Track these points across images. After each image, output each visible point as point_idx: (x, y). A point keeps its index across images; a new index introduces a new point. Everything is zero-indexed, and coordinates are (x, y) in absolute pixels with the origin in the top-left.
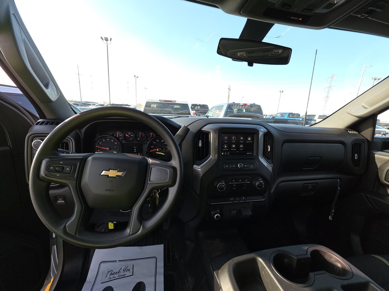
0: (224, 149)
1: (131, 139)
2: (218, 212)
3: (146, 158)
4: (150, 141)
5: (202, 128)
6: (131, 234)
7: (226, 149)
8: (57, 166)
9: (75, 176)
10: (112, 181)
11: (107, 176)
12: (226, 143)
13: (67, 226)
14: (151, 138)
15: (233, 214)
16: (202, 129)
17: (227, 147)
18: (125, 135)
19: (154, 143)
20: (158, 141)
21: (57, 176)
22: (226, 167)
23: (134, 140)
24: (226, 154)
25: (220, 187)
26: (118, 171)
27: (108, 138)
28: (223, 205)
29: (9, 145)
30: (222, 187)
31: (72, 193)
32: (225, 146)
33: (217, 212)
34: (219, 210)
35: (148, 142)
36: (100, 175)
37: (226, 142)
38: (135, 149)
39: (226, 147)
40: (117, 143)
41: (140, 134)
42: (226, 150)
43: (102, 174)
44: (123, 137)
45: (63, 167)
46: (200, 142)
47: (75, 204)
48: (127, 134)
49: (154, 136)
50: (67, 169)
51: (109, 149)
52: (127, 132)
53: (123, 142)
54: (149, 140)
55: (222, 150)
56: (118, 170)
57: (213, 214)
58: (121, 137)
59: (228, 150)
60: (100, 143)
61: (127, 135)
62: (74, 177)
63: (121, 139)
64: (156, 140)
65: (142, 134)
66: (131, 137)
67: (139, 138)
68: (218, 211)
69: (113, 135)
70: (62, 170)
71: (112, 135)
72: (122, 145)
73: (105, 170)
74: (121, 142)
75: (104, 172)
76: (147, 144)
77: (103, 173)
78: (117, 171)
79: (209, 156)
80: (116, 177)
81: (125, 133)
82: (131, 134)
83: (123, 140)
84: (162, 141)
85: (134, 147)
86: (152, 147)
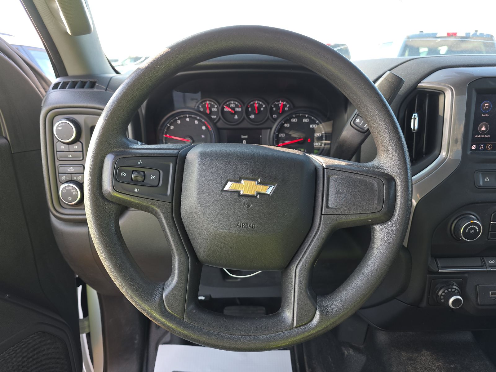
0: (480, 136)
1: (236, 117)
2: (456, 291)
3: (307, 155)
4: (278, 121)
5: (420, 81)
6: (295, 325)
7: (485, 134)
8: (133, 171)
9: (169, 192)
10: (249, 206)
11: (236, 194)
12: (485, 119)
13: (166, 297)
14: (279, 115)
15: (492, 297)
16: (420, 85)
17: (486, 130)
18: (223, 108)
19: (286, 125)
20: (295, 120)
21: (135, 192)
22: (484, 181)
23: (244, 119)
24: (482, 147)
25: (467, 231)
26: (258, 183)
27: (187, 117)
28: (466, 275)
29: (4, 135)
30: (472, 232)
31: (165, 229)
32: (481, 127)
33: (453, 290)
34: (456, 286)
36: (222, 190)
37: (486, 115)
38: (244, 142)
39: (483, 129)
40: (206, 127)
41: (256, 106)
42: (483, 136)
43: (226, 188)
44: (220, 114)
45: (144, 172)
46: (415, 119)
47: (174, 253)
48: (228, 106)
49: (286, 109)
50: (153, 177)
51: (191, 141)
52: (226, 102)
53: (220, 125)
54: (275, 120)
55: (473, 136)
56: (259, 180)
57: (443, 294)
58: (215, 113)
59: (489, 136)
60: (172, 127)
61: (226, 109)
62: (166, 194)
63: (215, 119)
64: (290, 119)
65: (259, 104)
66: (236, 113)
67: (255, 114)
68: (456, 289)
69: (198, 110)
70: (142, 179)
72: (218, 130)
73: (231, 181)
74: (215, 124)
75: (230, 183)
76: (271, 129)
77: (229, 186)
78: (256, 182)
79: (436, 152)
80: (257, 195)
81: (224, 104)
82: (237, 106)
83: (221, 121)
84: (305, 120)
85: (243, 137)
86: (282, 135)
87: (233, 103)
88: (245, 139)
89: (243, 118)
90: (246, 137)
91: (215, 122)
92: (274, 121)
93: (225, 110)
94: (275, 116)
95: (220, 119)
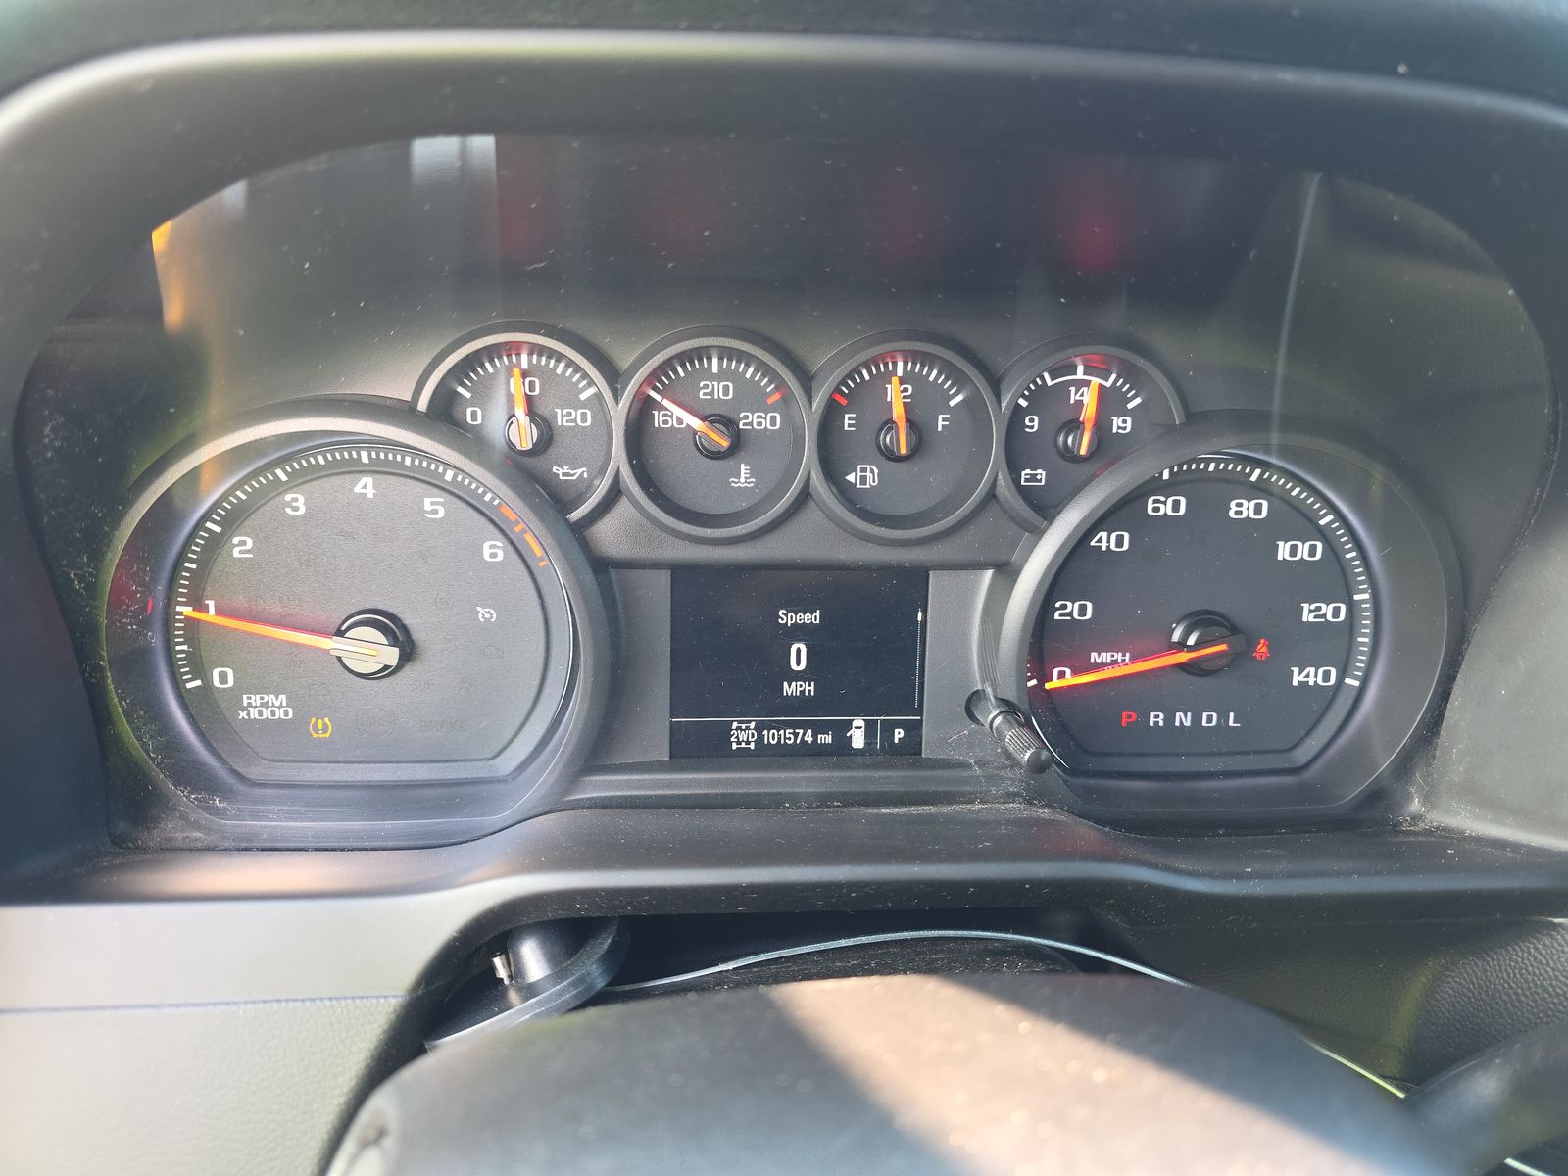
18: (643, 409)
23: (801, 493)
35: (1038, 533)
38: (798, 656)
41: (896, 395)
44: (619, 457)
48: (684, 396)
49: (1127, 424)
51: (391, 656)
53: (613, 535)
58: (578, 448)
60: (243, 546)
63: (580, 490)
65: (919, 381)
66: (743, 446)
67: (887, 457)
69: (444, 416)
71: (423, 405)
72: (606, 574)
76: (1007, 572)
82: (751, 397)
83: (623, 509)
84: (1244, 509)
85: (786, 618)
86: (1073, 607)
87: (722, 376)
88: (798, 632)
89: (796, 486)
90: (814, 618)
91: (575, 516)
92: (1028, 513)
93: (658, 419)
94: (1033, 478)
95: (615, 492)
